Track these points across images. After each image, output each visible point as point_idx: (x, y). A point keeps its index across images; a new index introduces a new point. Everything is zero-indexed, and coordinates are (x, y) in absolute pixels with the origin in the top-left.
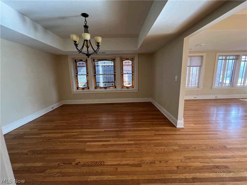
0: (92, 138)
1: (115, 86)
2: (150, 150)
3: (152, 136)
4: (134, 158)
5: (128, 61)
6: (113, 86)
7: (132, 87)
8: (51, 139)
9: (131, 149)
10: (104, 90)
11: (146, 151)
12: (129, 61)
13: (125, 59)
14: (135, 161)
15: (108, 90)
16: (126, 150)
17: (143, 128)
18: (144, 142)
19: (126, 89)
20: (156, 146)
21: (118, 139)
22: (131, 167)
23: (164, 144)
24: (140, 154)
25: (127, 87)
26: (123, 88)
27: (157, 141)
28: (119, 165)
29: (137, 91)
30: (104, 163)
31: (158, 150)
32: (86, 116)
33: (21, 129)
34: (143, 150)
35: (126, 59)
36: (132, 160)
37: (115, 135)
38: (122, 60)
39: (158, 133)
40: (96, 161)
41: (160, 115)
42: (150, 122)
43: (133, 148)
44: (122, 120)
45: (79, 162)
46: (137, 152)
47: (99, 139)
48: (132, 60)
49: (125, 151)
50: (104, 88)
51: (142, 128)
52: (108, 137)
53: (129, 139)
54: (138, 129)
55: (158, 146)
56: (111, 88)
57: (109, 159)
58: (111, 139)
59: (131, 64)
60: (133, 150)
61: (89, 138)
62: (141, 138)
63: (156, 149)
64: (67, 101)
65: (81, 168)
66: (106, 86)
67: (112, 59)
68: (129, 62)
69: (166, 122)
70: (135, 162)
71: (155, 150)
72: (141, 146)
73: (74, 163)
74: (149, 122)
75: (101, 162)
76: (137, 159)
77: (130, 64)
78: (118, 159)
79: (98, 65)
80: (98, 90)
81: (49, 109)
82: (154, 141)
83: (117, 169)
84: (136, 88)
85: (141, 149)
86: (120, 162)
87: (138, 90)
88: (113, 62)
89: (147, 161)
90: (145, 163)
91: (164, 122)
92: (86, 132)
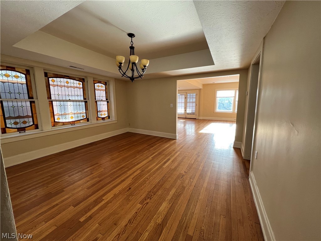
1: (87, 118)
6: (84, 118)
7: (109, 118)
10: (70, 126)
13: (97, 81)
15: (76, 125)
19: (102, 121)
25: (103, 119)
26: (97, 120)
29: (116, 122)
35: (99, 81)
48: (105, 84)
56: (81, 121)
67: (80, 78)
77: (103, 88)
80: (57, 128)
88: (81, 83)
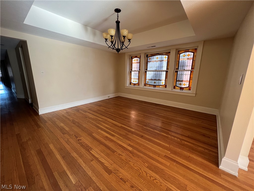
0: (106, 127)
1: (166, 85)
2: (137, 167)
3: (159, 155)
4: (113, 163)
5: (188, 53)
6: (163, 84)
7: (188, 89)
8: (87, 117)
9: (121, 154)
10: (152, 88)
11: (132, 165)
12: (190, 53)
14: (111, 165)
15: (156, 88)
16: (116, 152)
17: (161, 141)
18: (142, 155)
19: (179, 91)
20: (150, 169)
21: (123, 138)
22: (102, 167)
23: (164, 173)
24: (123, 164)
25: (181, 88)
26: (174, 88)
27: (159, 165)
28: (97, 159)
29: (194, 95)
30: (91, 150)
31: (147, 174)
32: (122, 109)
33: (83, 106)
34: (130, 163)
36: (109, 163)
37: (125, 134)
38: (178, 52)
39: (173, 157)
40: (89, 145)
41: (209, 138)
42: (179, 140)
43: (124, 154)
44: (147, 124)
45: (81, 140)
46: (123, 160)
47: (109, 131)
48: (194, 51)
49: (114, 151)
50: (153, 86)
51: (158, 141)
52: (117, 133)
53: (132, 144)
54: (153, 139)
55: (152, 171)
56: (161, 86)
57: (96, 150)
58: (117, 136)
59: (192, 56)
60: (122, 156)
61: (105, 127)
62: (143, 150)
63: (145, 172)
64: (121, 93)
65: (78, 144)
66: (155, 84)
67: (166, 53)
68: (189, 55)
69: (206, 151)
70: (109, 166)
71: (143, 172)
72: (134, 158)
73: (78, 138)
74: (178, 138)
75: (91, 148)
76: (115, 165)
78: (102, 154)
79: (150, 60)
80: (147, 87)
81: (106, 97)
82: (155, 162)
83: (92, 161)
84: (193, 91)
85: (129, 160)
86: (100, 158)
87: (196, 94)
88: (167, 56)
89: (121, 174)
90: (117, 174)
91: (203, 150)
92: (108, 121)
